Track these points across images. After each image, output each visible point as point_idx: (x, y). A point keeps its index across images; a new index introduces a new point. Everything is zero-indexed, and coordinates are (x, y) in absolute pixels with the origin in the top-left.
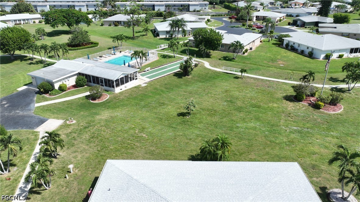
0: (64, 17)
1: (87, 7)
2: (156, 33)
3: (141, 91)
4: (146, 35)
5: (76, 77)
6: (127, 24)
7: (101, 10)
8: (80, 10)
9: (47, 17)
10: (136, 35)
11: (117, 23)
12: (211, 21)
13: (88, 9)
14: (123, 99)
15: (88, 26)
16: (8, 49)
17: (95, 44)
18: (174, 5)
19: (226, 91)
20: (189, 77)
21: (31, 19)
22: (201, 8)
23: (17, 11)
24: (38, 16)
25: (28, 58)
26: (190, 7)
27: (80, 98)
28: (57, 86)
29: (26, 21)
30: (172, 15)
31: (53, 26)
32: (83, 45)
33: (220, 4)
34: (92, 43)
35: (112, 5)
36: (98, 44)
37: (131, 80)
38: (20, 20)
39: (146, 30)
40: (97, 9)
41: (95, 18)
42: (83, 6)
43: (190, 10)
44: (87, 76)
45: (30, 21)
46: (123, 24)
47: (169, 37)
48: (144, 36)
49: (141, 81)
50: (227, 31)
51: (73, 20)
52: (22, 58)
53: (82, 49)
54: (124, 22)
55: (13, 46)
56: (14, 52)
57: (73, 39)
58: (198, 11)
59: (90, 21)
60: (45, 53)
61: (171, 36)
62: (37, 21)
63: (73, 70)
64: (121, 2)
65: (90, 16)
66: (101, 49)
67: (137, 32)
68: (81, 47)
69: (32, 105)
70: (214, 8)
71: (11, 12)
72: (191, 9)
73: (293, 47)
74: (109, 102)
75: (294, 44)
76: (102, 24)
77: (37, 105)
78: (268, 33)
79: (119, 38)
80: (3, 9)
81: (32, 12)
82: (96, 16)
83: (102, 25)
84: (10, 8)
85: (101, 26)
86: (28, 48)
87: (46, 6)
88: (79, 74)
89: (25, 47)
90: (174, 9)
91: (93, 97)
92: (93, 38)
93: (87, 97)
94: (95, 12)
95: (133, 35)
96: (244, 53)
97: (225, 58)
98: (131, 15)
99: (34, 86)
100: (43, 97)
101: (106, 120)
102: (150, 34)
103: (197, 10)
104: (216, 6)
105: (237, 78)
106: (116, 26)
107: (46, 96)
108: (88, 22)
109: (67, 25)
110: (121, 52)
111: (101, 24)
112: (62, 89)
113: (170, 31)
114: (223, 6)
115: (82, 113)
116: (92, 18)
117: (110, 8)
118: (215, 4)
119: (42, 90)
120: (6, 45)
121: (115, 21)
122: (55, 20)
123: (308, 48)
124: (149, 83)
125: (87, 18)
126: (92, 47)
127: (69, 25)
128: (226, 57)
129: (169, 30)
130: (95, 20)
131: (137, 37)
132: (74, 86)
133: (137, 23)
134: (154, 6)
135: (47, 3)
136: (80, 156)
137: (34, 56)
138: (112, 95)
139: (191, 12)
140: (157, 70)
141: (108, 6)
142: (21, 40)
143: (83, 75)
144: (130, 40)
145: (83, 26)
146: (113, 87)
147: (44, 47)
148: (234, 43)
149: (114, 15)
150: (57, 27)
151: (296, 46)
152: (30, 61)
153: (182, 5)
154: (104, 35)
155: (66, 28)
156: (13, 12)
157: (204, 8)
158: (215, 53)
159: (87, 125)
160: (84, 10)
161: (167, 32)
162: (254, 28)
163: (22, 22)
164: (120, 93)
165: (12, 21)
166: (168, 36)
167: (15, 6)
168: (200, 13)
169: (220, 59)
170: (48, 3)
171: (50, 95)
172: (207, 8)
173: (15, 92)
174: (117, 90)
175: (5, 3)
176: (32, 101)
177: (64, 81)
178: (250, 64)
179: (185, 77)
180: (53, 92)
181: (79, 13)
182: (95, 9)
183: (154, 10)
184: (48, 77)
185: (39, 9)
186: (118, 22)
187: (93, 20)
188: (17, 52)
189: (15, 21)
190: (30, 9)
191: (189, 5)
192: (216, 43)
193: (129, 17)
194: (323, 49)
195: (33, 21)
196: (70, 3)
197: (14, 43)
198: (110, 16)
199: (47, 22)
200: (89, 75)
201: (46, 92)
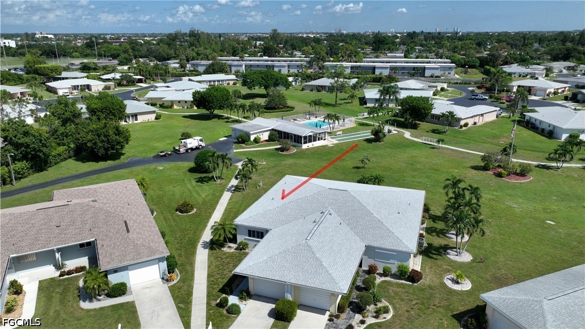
0: (262, 78)
1: (288, 68)
2: (363, 101)
3: (327, 149)
4: (352, 103)
5: (269, 132)
6: (331, 89)
7: (305, 72)
8: (280, 71)
9: (245, 78)
10: (339, 102)
11: (320, 88)
12: (447, 90)
13: (289, 71)
14: (308, 154)
15: (286, 90)
16: (212, 107)
17: (291, 108)
18: (403, 68)
19: (413, 157)
20: (380, 143)
21: (226, 80)
22: (443, 72)
23: (211, 71)
24: (233, 77)
25: (224, 117)
26: (426, 71)
27: (271, 149)
28: (252, 138)
29: (221, 82)
30: (393, 80)
31: (250, 88)
32: (279, 108)
33: (479, 68)
34: (288, 107)
35: (319, 67)
36: (294, 108)
37: (319, 140)
38: (214, 81)
39: (352, 97)
40: (301, 71)
41: (296, 81)
42: (284, 66)
43: (426, 75)
44: (280, 132)
45: (224, 82)
46: (327, 90)
47: (379, 105)
48: (348, 104)
49: (329, 142)
50: (453, 103)
51: (272, 82)
52: (220, 117)
53: (277, 112)
54: (329, 88)
55: (216, 103)
56: (214, 110)
57: (270, 102)
58: (437, 77)
59: (289, 84)
60: (243, 112)
61: (381, 105)
62: (231, 83)
63: (268, 126)
64: (333, 62)
65: (291, 79)
66: (297, 113)
67: (341, 99)
68: (276, 110)
69: (231, 150)
70: (466, 73)
71: (204, 72)
72: (428, 73)
73: (534, 124)
74: (296, 155)
75: (536, 120)
76: (303, 88)
77: (235, 151)
78: (518, 108)
79: (317, 103)
80: (196, 68)
81: (226, 72)
82: (297, 79)
83: (303, 90)
84: (204, 68)
85: (301, 90)
86: (228, 107)
87: (241, 66)
88: (273, 129)
89: (225, 106)
90: (403, 73)
91: (282, 150)
92: (290, 103)
93: (277, 149)
94: (296, 75)
95: (336, 102)
96: (461, 127)
97: (434, 131)
98: (336, 79)
99: (233, 138)
100: (240, 146)
101: (290, 165)
102: (356, 102)
103: (436, 75)
104: (469, 70)
105: (433, 148)
106: (319, 91)
107: (243, 145)
108: (287, 85)
109: (265, 88)
110: (316, 117)
111: (301, 89)
112: (256, 141)
113: (380, 99)
114: (483, 71)
115: (272, 159)
116: (292, 81)
117: (317, 70)
118: (468, 68)
119: (240, 140)
120: (211, 102)
121: (319, 86)
122: (253, 81)
123: (549, 126)
124: (336, 144)
125: (287, 81)
126: (287, 111)
127: (266, 88)
128: (436, 130)
129: (378, 97)
130: (296, 84)
131: (340, 104)
132: (266, 141)
133: (341, 88)
134: (374, 68)
135: (243, 62)
136: (267, 181)
137: (231, 116)
138: (299, 150)
139: (427, 77)
140: (349, 136)
141: (315, 66)
142: (223, 99)
143: (276, 130)
144: (330, 107)
145: (281, 89)
146: (302, 144)
147: (243, 107)
148: (447, 113)
149: (319, 78)
150: (254, 89)
151: (537, 123)
152: (227, 120)
153: (414, 68)
154: (302, 101)
155: (262, 91)
156: (207, 72)
157: (447, 72)
158: (423, 125)
159: (274, 166)
160: (285, 71)
161: (377, 100)
162: (502, 101)
163: (216, 83)
164: (306, 149)
165: (207, 82)
166: (377, 105)
167: (210, 66)
168: (439, 80)
169: (427, 132)
170: (245, 62)
171: (246, 145)
172: (453, 72)
173: (217, 141)
174: (305, 146)
175: (199, 61)
176: (231, 148)
177: (259, 134)
178: (463, 138)
179: (376, 143)
180: (249, 143)
181: (279, 75)
182: (298, 71)
183: (374, 73)
184: (246, 129)
185: (234, 69)
186: (322, 86)
187: (293, 83)
188: (216, 112)
189: (210, 81)
190: (225, 69)
191: (424, 69)
192: (424, 112)
193: (332, 81)
194: (565, 127)
195: (227, 82)
196: (269, 62)
197: (217, 101)
198: (315, 79)
199: (244, 83)
200: (281, 131)
201: (243, 142)
